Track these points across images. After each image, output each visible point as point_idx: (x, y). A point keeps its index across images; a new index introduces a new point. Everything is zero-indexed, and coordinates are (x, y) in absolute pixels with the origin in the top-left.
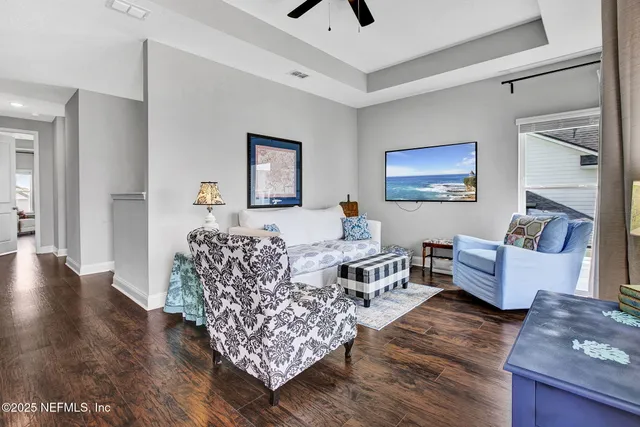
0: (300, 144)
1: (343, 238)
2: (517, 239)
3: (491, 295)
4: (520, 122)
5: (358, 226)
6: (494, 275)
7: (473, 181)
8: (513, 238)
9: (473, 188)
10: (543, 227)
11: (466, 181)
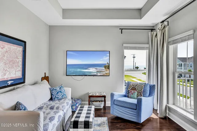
0: (25, 42)
1: (51, 99)
2: (134, 92)
3: (134, 118)
4: (124, 45)
5: (60, 92)
6: (136, 109)
7: (107, 67)
8: (133, 92)
9: (108, 70)
10: (143, 87)
11: (105, 67)
